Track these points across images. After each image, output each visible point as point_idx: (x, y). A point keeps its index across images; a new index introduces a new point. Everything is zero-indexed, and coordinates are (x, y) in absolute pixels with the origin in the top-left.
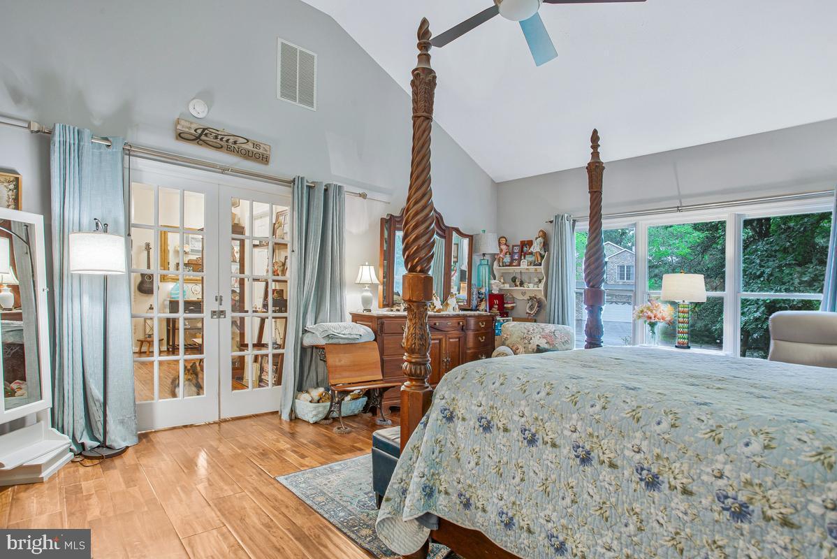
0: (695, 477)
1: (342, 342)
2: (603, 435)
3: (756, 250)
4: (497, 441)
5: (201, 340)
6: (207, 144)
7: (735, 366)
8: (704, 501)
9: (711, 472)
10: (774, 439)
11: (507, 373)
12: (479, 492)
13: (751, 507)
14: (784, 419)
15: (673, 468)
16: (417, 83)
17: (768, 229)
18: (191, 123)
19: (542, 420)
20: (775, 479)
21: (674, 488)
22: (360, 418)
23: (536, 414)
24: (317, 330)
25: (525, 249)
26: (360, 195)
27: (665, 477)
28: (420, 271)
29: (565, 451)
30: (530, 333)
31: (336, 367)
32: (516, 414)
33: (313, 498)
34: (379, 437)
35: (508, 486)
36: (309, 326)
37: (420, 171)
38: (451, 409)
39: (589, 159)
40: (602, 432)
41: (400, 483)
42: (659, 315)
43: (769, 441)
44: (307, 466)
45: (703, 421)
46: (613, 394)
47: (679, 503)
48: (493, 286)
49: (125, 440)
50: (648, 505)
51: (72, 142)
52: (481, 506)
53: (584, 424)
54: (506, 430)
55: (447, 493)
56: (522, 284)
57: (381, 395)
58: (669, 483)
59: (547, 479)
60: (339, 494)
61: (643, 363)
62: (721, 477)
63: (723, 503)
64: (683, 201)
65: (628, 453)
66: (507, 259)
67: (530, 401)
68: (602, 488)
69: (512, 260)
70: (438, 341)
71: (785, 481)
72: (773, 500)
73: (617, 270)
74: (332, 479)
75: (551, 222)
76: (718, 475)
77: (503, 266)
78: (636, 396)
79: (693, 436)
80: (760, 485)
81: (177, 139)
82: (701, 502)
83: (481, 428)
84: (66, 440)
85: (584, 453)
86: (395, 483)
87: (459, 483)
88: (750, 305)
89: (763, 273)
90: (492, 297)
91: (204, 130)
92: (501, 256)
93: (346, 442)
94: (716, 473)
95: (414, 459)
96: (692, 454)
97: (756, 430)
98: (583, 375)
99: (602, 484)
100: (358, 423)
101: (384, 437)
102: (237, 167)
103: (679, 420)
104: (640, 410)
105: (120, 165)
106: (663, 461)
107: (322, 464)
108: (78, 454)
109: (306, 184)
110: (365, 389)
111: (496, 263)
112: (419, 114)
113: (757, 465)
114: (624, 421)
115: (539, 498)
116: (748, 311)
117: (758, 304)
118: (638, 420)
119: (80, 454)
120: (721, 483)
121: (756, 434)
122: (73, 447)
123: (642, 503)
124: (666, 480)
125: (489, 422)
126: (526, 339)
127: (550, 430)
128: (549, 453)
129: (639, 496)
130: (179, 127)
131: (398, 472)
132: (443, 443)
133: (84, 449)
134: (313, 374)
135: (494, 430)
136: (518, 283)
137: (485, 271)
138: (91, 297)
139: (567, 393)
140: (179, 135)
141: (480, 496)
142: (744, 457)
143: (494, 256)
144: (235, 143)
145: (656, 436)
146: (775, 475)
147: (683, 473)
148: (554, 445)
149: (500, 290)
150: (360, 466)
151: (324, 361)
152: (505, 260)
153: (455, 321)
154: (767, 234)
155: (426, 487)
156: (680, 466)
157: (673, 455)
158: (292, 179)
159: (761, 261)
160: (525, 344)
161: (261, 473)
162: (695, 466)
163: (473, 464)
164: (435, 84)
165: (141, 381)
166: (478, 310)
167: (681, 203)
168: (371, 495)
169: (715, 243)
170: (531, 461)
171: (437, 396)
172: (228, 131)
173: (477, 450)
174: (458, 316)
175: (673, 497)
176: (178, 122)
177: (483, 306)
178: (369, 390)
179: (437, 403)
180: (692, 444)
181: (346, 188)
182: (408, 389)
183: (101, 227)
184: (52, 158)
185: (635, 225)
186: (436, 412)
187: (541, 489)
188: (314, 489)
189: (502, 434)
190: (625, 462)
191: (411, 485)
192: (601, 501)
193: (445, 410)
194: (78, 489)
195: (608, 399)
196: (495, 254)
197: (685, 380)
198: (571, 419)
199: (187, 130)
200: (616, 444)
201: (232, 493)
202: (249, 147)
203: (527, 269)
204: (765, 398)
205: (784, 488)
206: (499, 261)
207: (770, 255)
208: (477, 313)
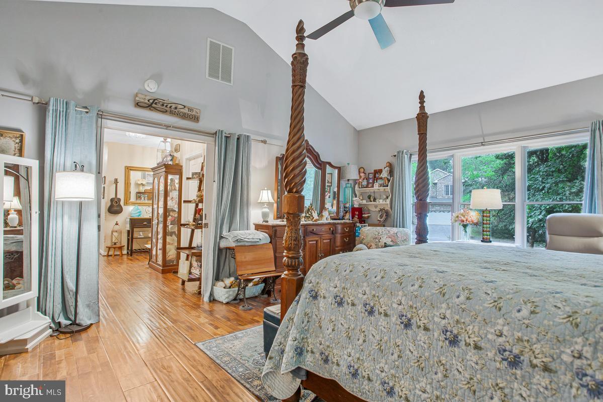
0: (483, 336)
1: (247, 244)
2: (420, 307)
3: (539, 171)
4: (348, 313)
5: (150, 245)
6: (156, 109)
7: (518, 254)
8: (489, 354)
9: (494, 332)
10: (538, 306)
11: (356, 263)
12: (335, 351)
13: (522, 358)
14: (546, 291)
15: (468, 330)
16: (295, 63)
17: (547, 156)
18: (146, 96)
19: (378, 296)
20: (538, 336)
21: (468, 345)
22: (258, 299)
23: (374, 292)
24: (230, 236)
25: (377, 175)
26: (262, 141)
27: (463, 337)
28: (295, 192)
29: (394, 319)
30: (379, 234)
31: (242, 262)
32: (360, 293)
33: (222, 358)
34: (268, 312)
35: (354, 346)
36: (225, 233)
37: (297, 122)
38: (316, 290)
39: (418, 111)
40: (419, 304)
41: (279, 346)
42: (469, 219)
43: (535, 308)
44: (219, 335)
45: (489, 294)
46: (427, 277)
47: (472, 356)
48: (355, 202)
49: (90, 319)
50: (451, 358)
51: (61, 110)
52: (336, 361)
53: (407, 299)
54: (353, 305)
55: (312, 352)
56: (375, 200)
57: (274, 282)
58: (465, 341)
59: (381, 340)
60: (240, 355)
61: (453, 253)
62: (501, 335)
63: (503, 355)
64: (485, 138)
65: (437, 319)
66: (365, 183)
67: (370, 283)
68: (419, 347)
69: (368, 183)
70: (315, 242)
71: (545, 338)
72: (537, 352)
73: (444, 188)
74: (236, 344)
75: (395, 156)
76: (499, 334)
77: (362, 188)
78: (444, 277)
79: (482, 306)
80: (528, 341)
81: (135, 107)
82: (487, 355)
83: (336, 304)
84: (47, 320)
85: (407, 320)
86: (276, 346)
87: (321, 344)
88: (535, 210)
89: (544, 187)
90: (354, 210)
91: (155, 100)
92: (361, 181)
93: (248, 316)
94: (497, 332)
95: (290, 327)
96: (481, 319)
97: (526, 300)
98: (408, 262)
99: (419, 343)
100: (258, 302)
101: (272, 312)
102: (176, 125)
103: (472, 294)
104: (445, 287)
105: (94, 126)
106: (461, 324)
107: (230, 333)
108: (56, 331)
109: (224, 135)
110: (262, 277)
111: (357, 186)
112: (296, 84)
113: (526, 326)
114: (435, 295)
115: (376, 354)
116: (534, 214)
117: (541, 209)
118: (444, 295)
119: (57, 330)
120: (501, 340)
121: (525, 303)
122: (52, 325)
123: (447, 357)
124: (463, 339)
125: (342, 299)
126: (377, 239)
127: (383, 304)
128: (382, 321)
129: (444, 351)
130: (137, 99)
131: (278, 338)
132: (310, 315)
133: (60, 327)
134: (227, 267)
135: (345, 305)
136: (372, 199)
137: (349, 192)
138: (70, 218)
139: (396, 277)
140: (137, 104)
141: (336, 354)
142: (516, 320)
143: (355, 181)
144: (176, 108)
145: (456, 307)
146: (538, 334)
147: (475, 334)
148: (386, 315)
149: (360, 204)
150: (255, 334)
151: (235, 258)
152: (363, 184)
153: (327, 227)
154: (547, 160)
155: (297, 348)
156: (473, 328)
157: (467, 320)
158: (215, 132)
159: (543, 179)
160: (376, 242)
161: (185, 341)
162: (483, 328)
163: (330, 330)
164: (308, 63)
165: (106, 276)
166: (344, 219)
167: (484, 139)
168: (263, 355)
169: (511, 167)
170: (371, 327)
171: (307, 281)
172: (172, 100)
173: (334, 320)
174: (329, 224)
175: (468, 352)
176: (136, 95)
177: (348, 216)
178: (266, 278)
179: (307, 286)
180: (480, 312)
181: (252, 137)
182: (286, 277)
183: (79, 167)
184: (47, 121)
185: (452, 156)
186: (306, 293)
187: (377, 347)
188: (222, 351)
189: (351, 307)
190: (435, 326)
191: (287, 346)
192: (418, 356)
193: (312, 291)
194: (53, 356)
195: (424, 280)
196: (356, 180)
197: (481, 265)
198: (398, 295)
199: (143, 100)
200: (428, 313)
201: (163, 356)
202: (186, 111)
203: (378, 189)
204: (536, 276)
205: (544, 343)
206: (359, 184)
207: (549, 175)
208: (342, 221)
